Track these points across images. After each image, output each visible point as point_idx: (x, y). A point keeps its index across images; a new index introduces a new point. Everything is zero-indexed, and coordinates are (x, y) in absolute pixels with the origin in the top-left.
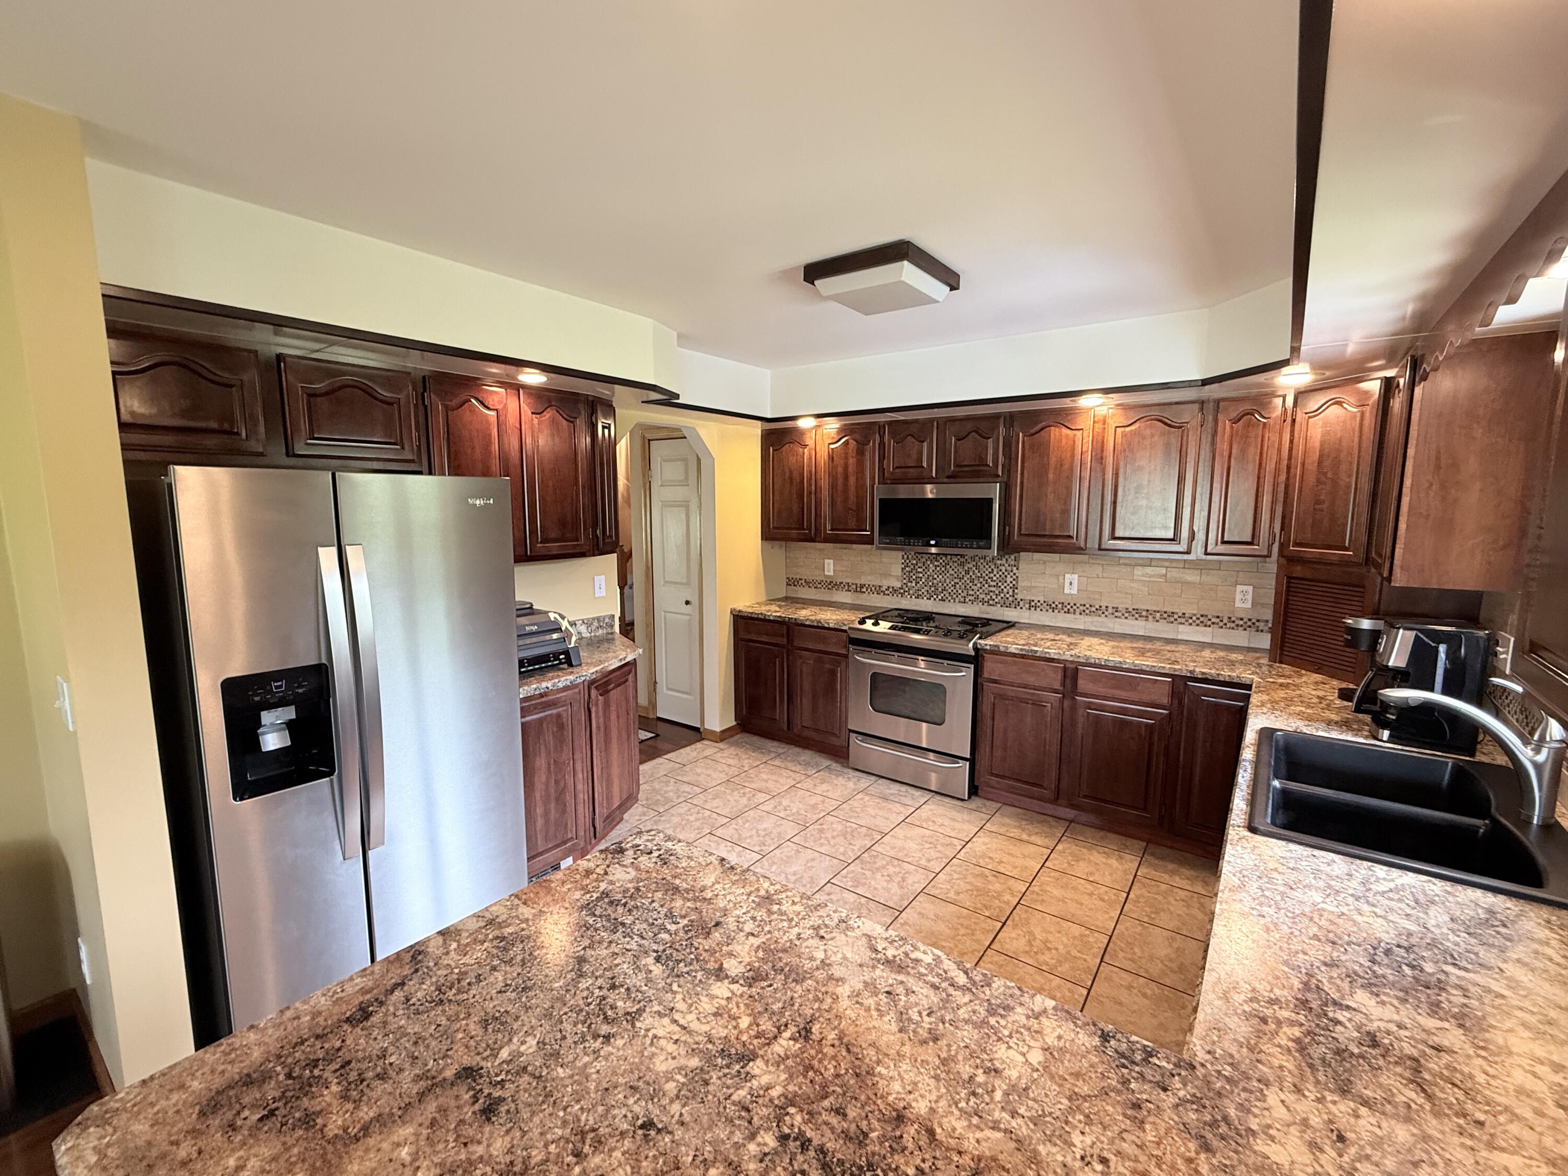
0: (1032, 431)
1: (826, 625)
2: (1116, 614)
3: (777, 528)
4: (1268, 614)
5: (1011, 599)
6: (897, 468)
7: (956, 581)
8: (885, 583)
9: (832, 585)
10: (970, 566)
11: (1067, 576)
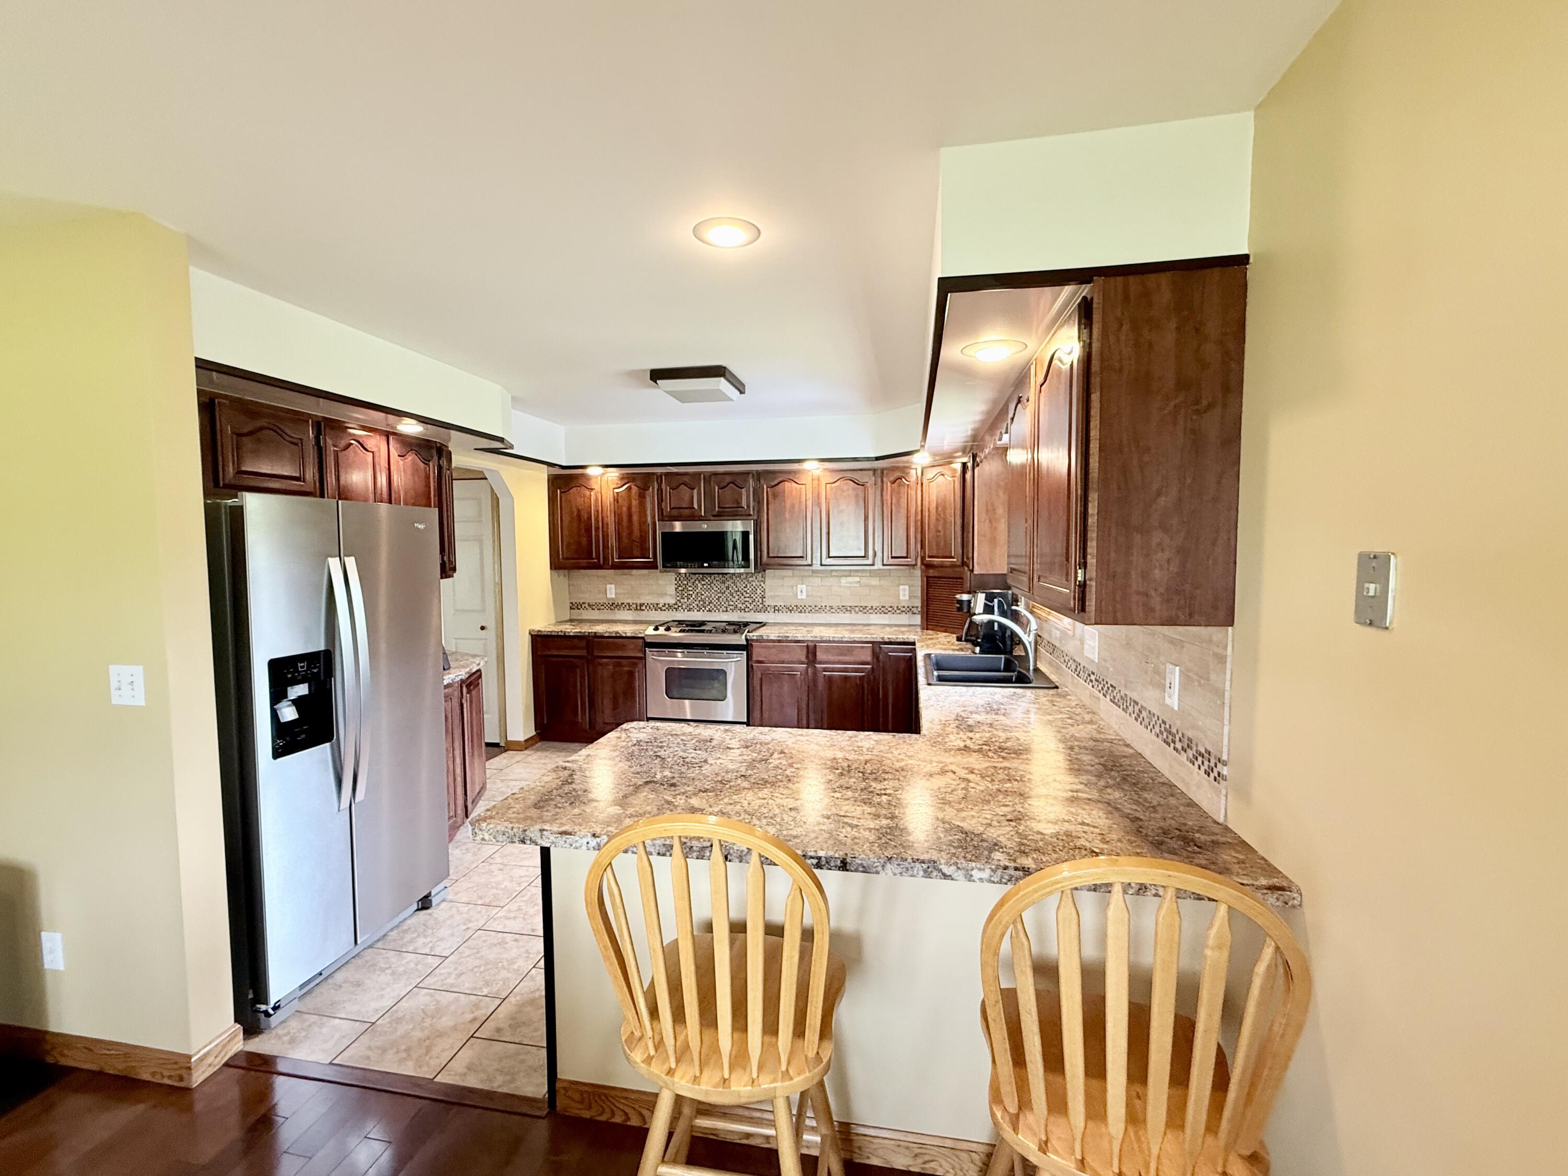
0: (773, 484)
1: (624, 635)
2: (832, 610)
3: (567, 559)
4: (918, 603)
5: (761, 606)
6: (674, 508)
7: (719, 595)
8: (662, 602)
9: (614, 606)
10: (729, 583)
11: (799, 586)
